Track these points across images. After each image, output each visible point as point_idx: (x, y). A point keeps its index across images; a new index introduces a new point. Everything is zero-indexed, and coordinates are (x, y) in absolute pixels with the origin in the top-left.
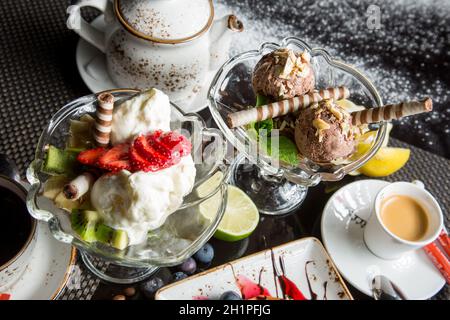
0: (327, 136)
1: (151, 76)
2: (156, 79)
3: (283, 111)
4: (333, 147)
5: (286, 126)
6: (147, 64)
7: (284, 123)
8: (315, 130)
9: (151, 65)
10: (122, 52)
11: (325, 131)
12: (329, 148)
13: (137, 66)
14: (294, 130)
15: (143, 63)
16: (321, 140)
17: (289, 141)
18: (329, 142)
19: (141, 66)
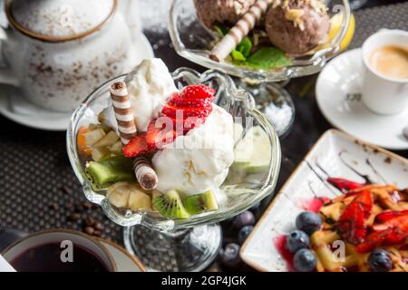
0: (305, 22)
1: (90, 77)
2: (96, 76)
3: (250, 25)
4: (316, 27)
5: (260, 38)
6: (80, 67)
7: (256, 37)
8: (292, 22)
9: (85, 65)
10: (49, 69)
11: (301, 18)
12: (312, 31)
13: (72, 73)
14: (267, 38)
15: (76, 67)
16: (302, 28)
17: (271, 49)
18: (310, 26)
19: (76, 71)
